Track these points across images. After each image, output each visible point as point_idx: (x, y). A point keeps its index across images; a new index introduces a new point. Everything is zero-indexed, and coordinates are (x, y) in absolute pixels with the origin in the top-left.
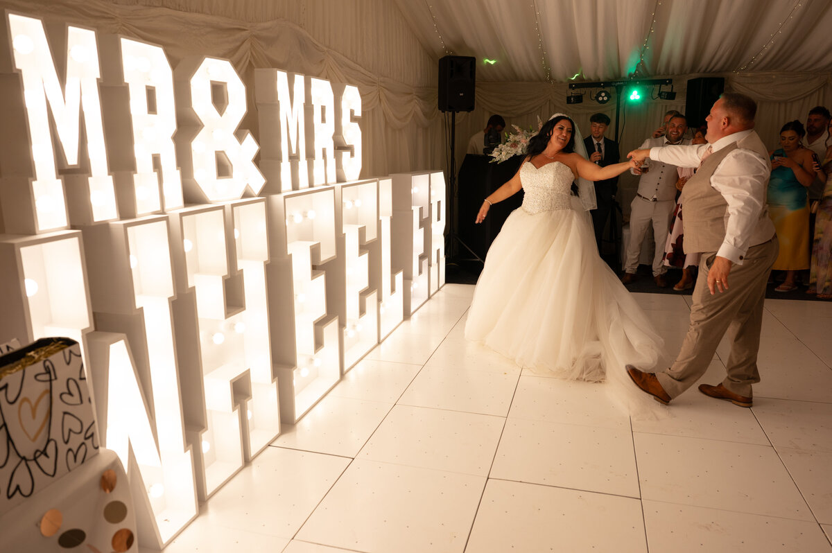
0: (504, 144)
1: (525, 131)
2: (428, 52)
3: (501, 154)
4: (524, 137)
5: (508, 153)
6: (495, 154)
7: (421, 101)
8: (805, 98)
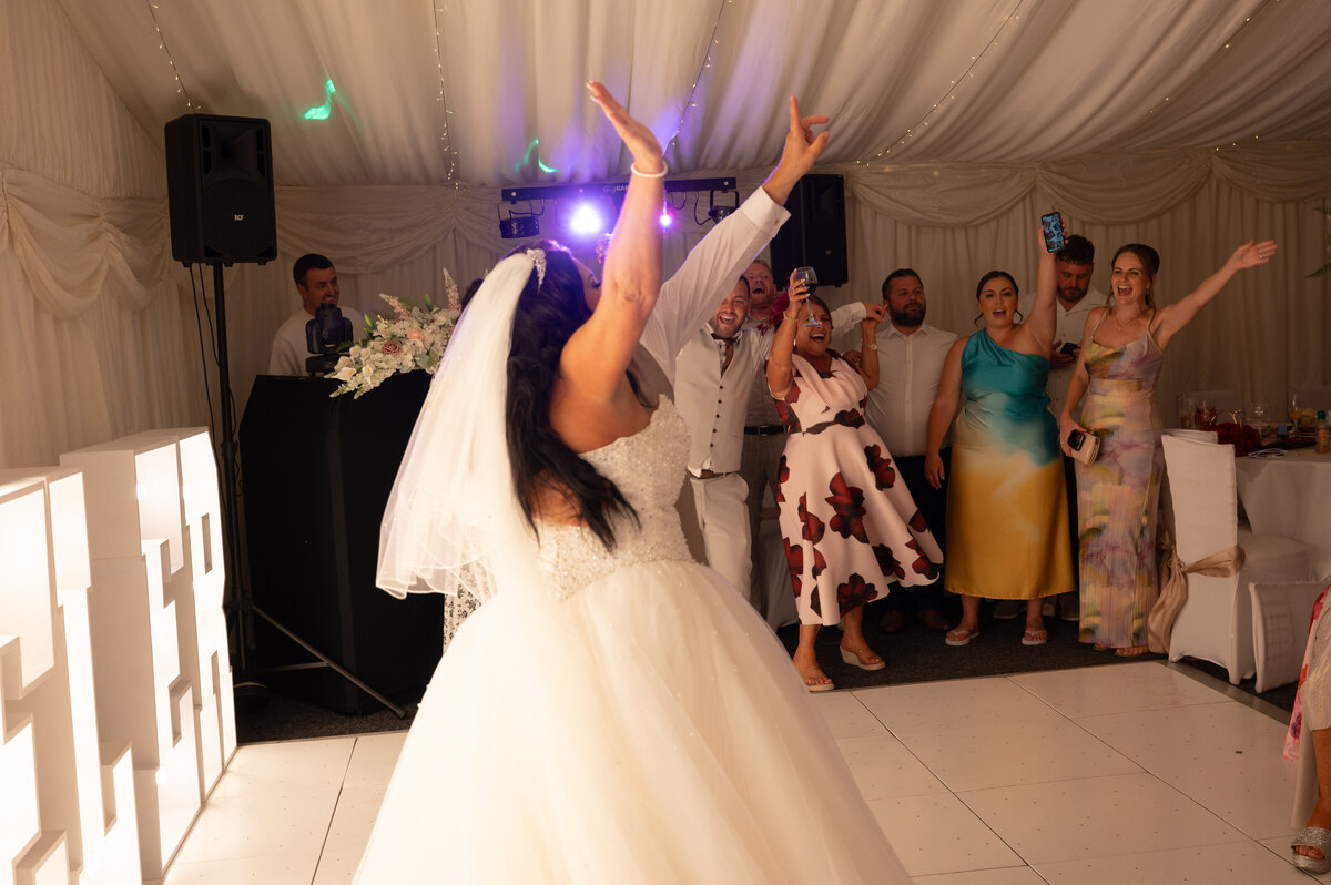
0: (365, 345)
1: (415, 310)
2: (133, 107)
3: (359, 371)
4: (416, 325)
5: (378, 369)
6: (343, 371)
7: (123, 236)
8: (998, 218)
